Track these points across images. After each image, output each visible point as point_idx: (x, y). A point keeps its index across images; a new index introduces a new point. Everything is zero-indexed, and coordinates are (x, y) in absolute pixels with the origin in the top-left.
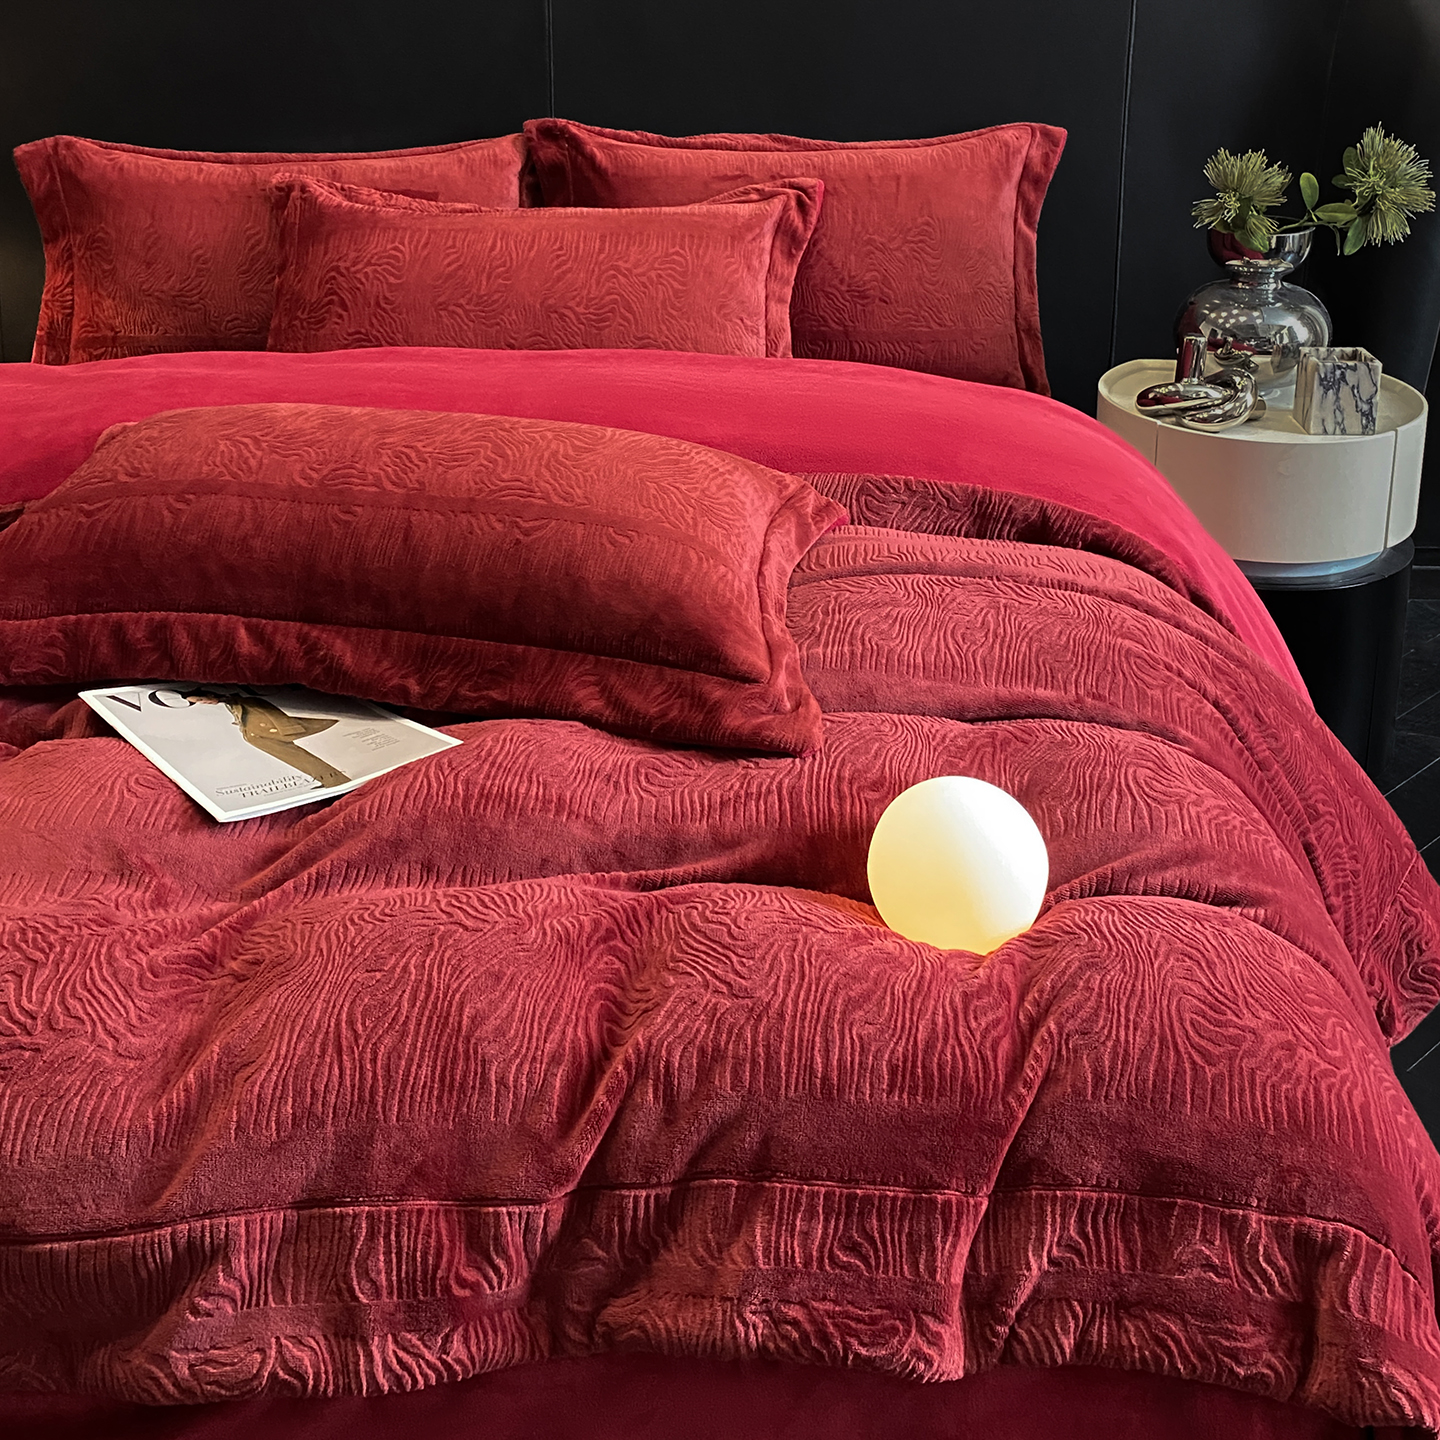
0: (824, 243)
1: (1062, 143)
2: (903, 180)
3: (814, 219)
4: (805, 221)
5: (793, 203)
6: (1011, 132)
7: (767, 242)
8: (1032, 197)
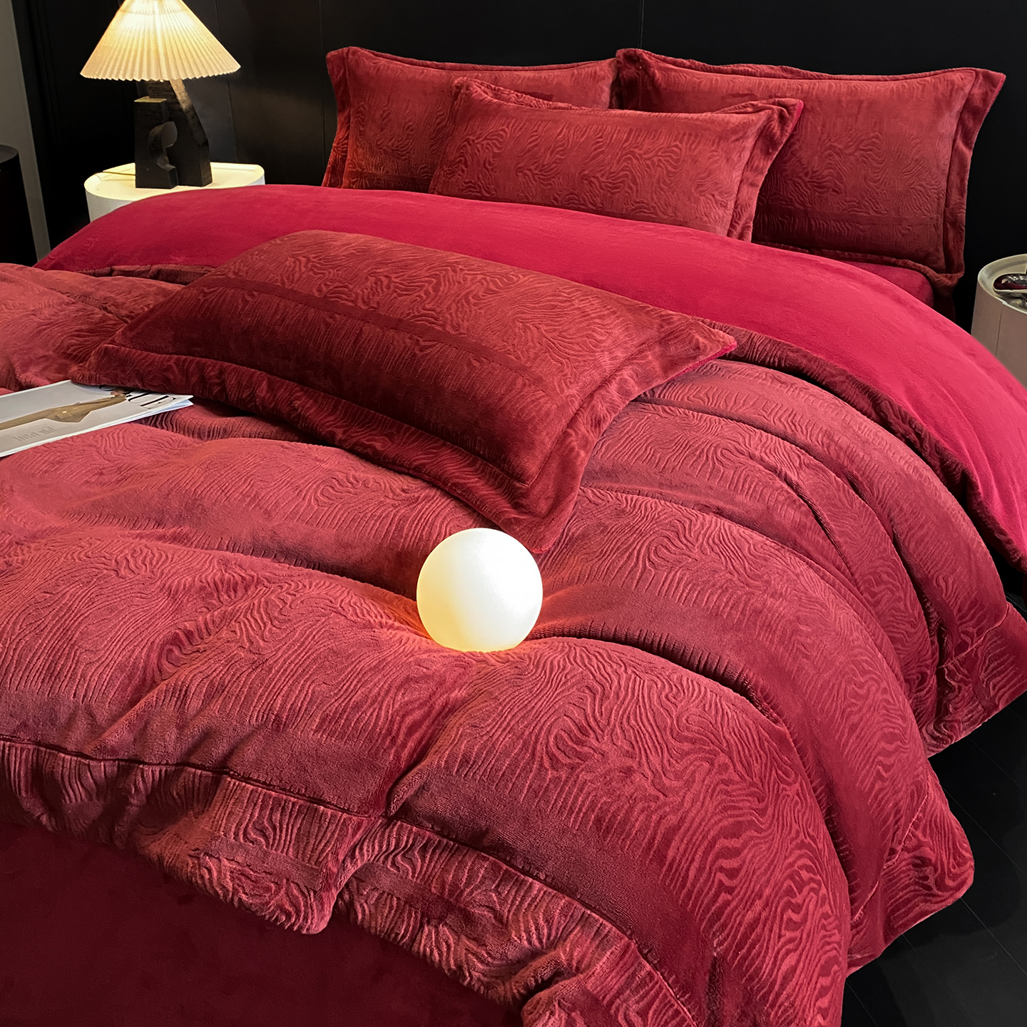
0: (796, 147)
1: (1000, 85)
2: (865, 104)
3: (789, 129)
4: (782, 130)
5: (776, 116)
6: (958, 75)
7: (750, 143)
8: (970, 124)
